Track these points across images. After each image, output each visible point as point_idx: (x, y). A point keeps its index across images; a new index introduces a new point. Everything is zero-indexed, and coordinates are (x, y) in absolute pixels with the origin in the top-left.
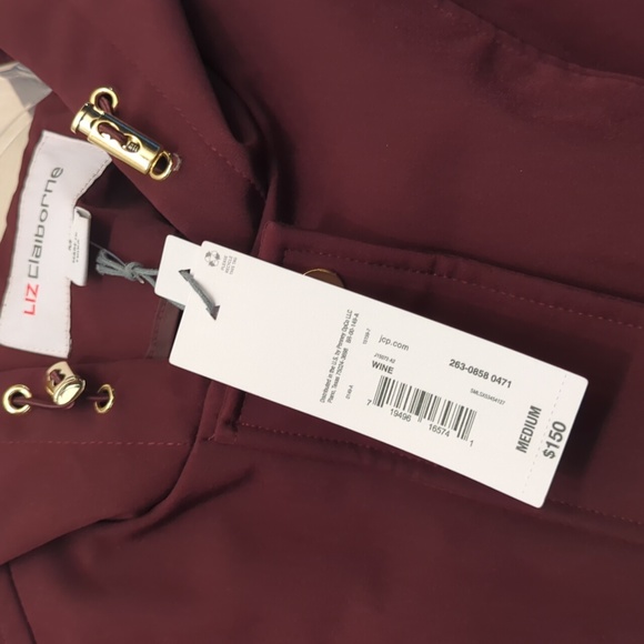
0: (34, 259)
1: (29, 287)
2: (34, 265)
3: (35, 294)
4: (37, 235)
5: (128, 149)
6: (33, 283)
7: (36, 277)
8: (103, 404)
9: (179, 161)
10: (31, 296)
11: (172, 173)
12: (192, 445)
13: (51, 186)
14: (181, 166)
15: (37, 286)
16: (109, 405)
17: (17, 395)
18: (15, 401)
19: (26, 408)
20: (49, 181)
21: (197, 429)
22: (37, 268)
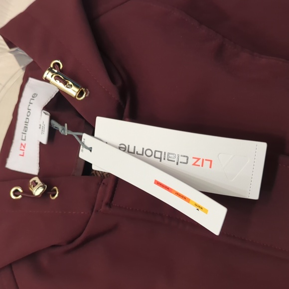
0: (24, 132)
1: (22, 144)
2: (24, 135)
3: (24, 147)
4: (26, 122)
5: (67, 87)
6: (23, 142)
7: (25, 140)
8: (54, 195)
9: (89, 92)
10: (22, 148)
11: (85, 97)
12: (92, 214)
13: (32, 101)
14: (89, 94)
15: (25, 144)
16: (56, 196)
17: (16, 191)
18: (16, 193)
19: (20, 197)
20: (31, 99)
21: (94, 207)
22: (25, 136)
